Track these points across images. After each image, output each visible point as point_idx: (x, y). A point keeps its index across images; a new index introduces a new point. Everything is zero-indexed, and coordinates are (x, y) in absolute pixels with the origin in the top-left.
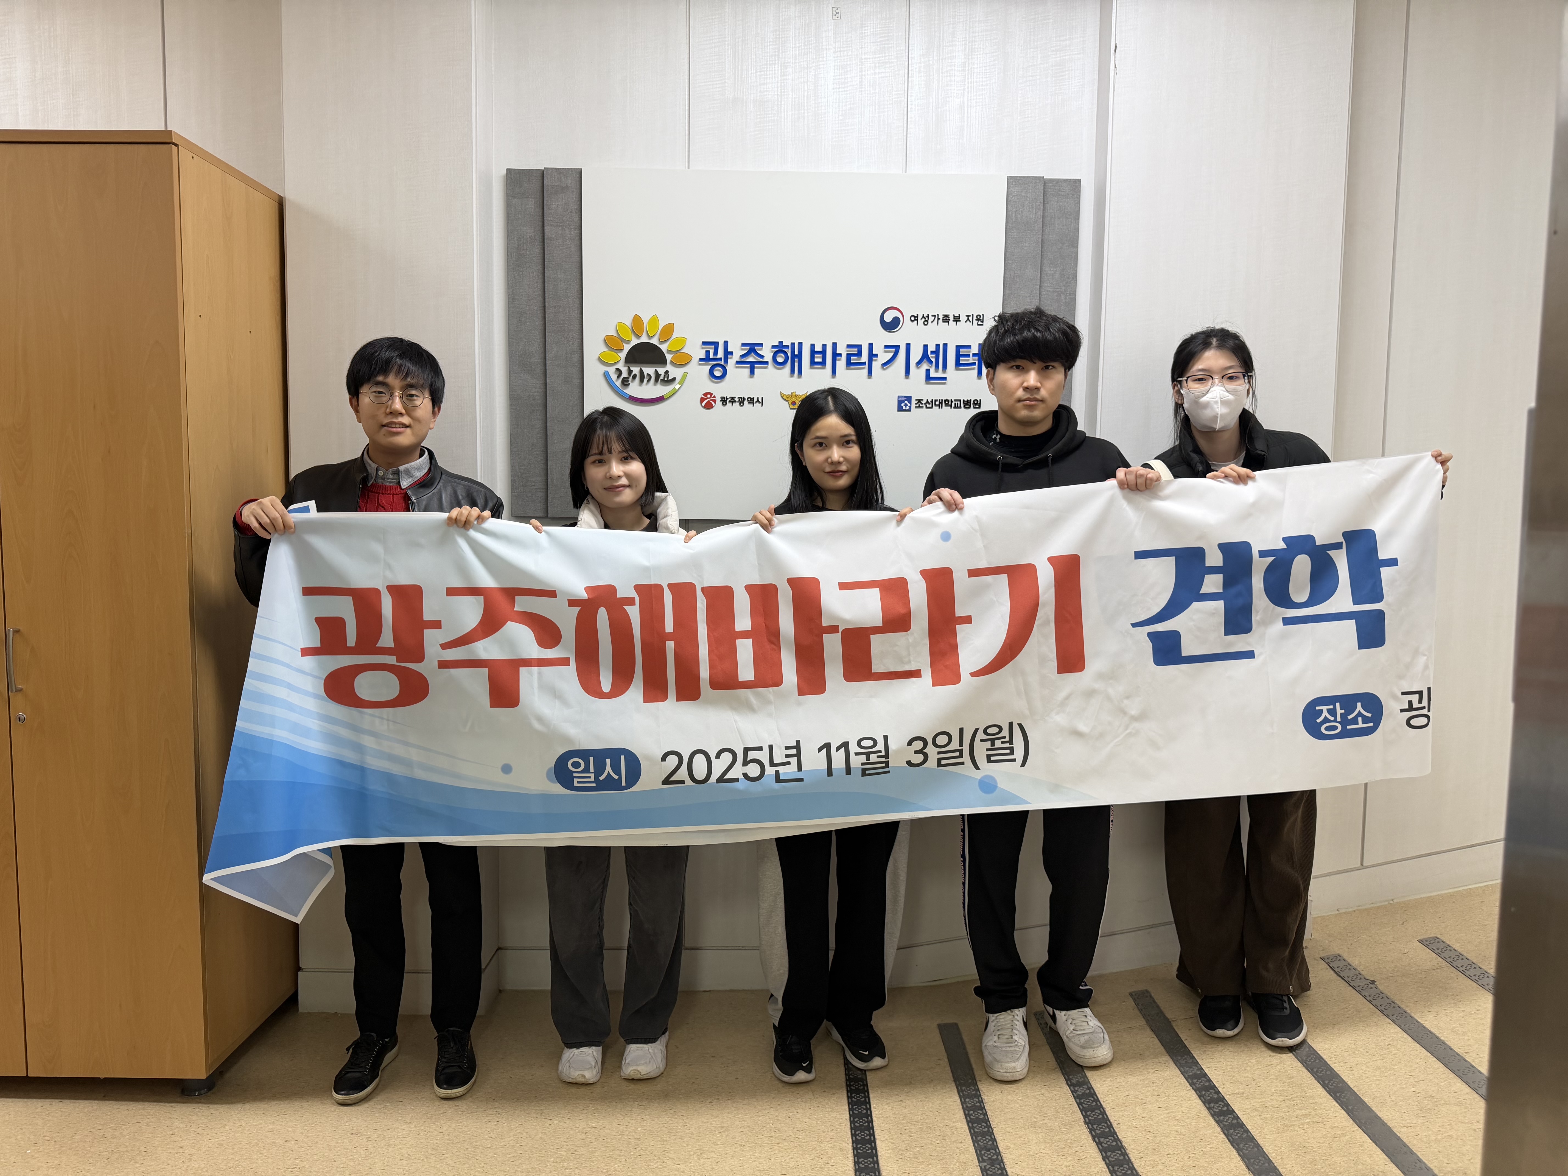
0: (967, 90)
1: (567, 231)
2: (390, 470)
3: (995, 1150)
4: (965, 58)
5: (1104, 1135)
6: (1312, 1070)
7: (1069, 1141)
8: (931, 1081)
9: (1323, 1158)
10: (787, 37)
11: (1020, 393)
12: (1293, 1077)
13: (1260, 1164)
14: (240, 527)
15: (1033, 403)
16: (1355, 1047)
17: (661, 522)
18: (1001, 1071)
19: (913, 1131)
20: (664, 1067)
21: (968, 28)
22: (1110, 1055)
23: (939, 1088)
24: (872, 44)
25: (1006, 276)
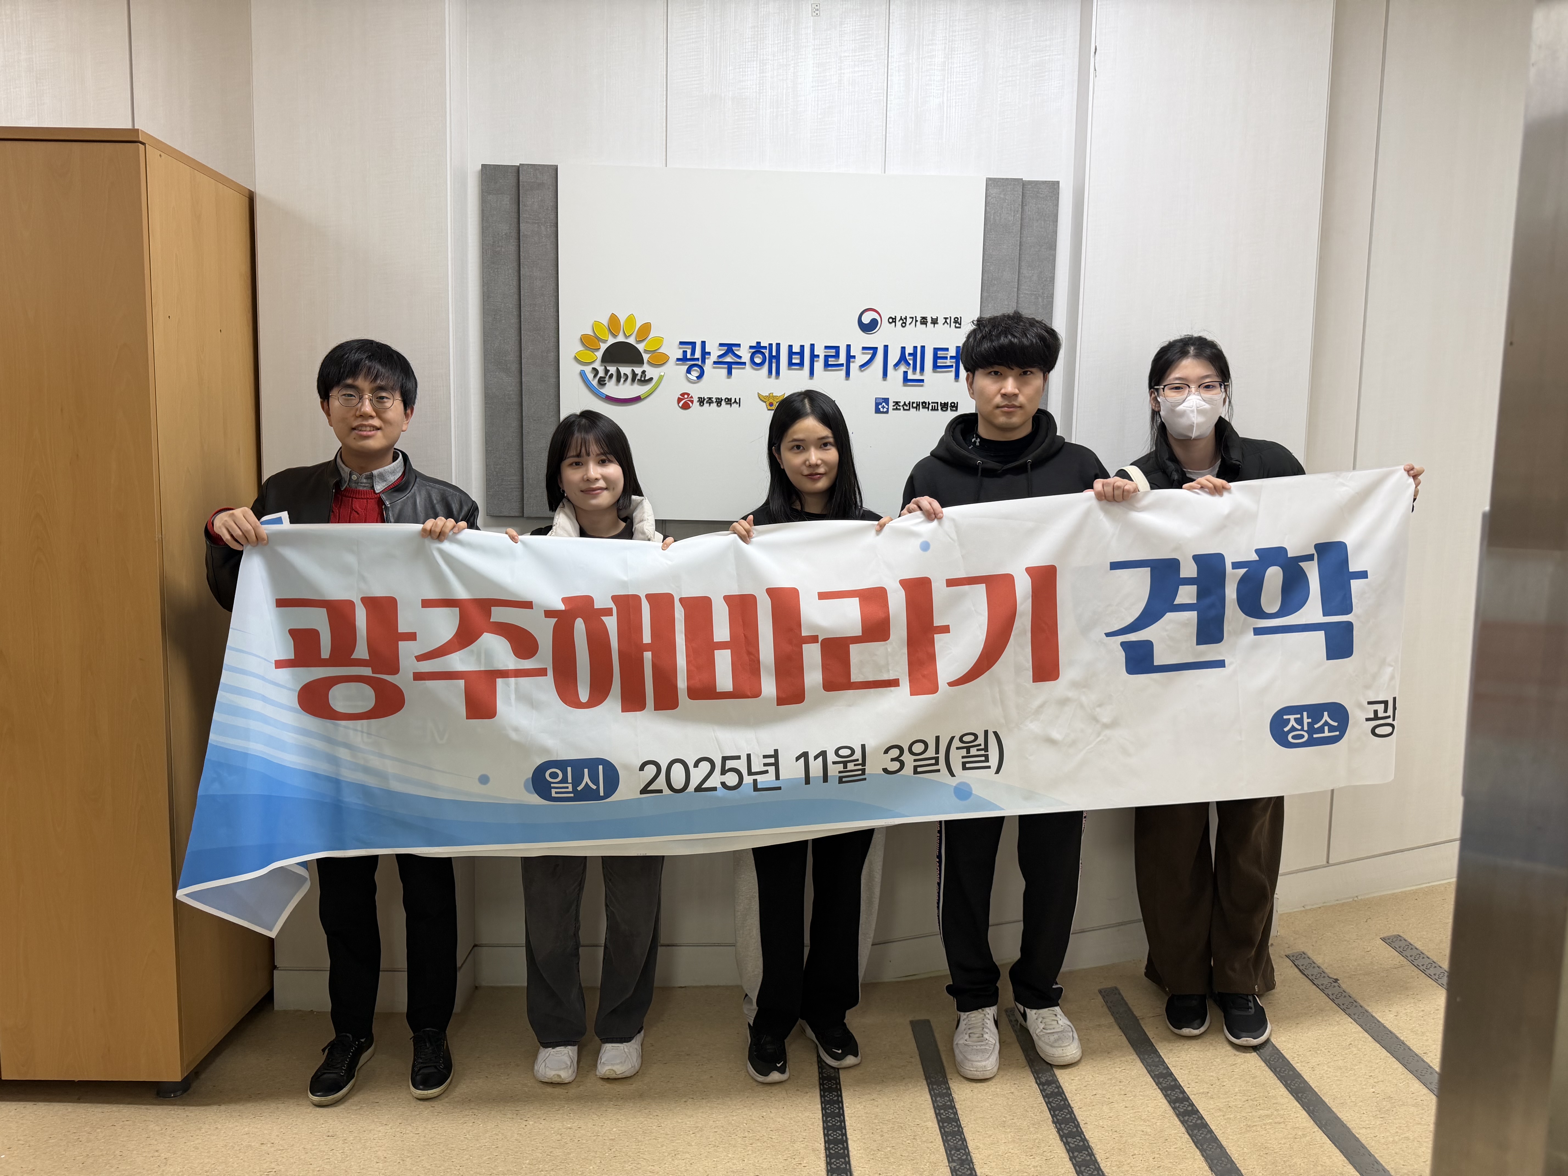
0: (946, 89)
1: (543, 228)
2: (364, 475)
3: (965, 1150)
4: (945, 57)
5: (1071, 1135)
6: (1275, 1069)
7: (1037, 1141)
8: (903, 1078)
9: (1284, 1159)
10: (766, 34)
11: (998, 399)
12: (1256, 1077)
13: (1223, 1165)
14: (212, 537)
15: (1011, 409)
16: (1317, 1046)
17: (637, 526)
18: (972, 1069)
19: (885, 1130)
20: (640, 1066)
21: (948, 27)
22: (1078, 1054)
23: (910, 1086)
24: (851, 42)
25: (984, 278)
